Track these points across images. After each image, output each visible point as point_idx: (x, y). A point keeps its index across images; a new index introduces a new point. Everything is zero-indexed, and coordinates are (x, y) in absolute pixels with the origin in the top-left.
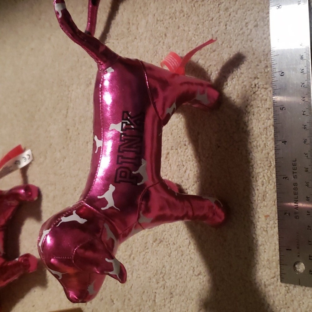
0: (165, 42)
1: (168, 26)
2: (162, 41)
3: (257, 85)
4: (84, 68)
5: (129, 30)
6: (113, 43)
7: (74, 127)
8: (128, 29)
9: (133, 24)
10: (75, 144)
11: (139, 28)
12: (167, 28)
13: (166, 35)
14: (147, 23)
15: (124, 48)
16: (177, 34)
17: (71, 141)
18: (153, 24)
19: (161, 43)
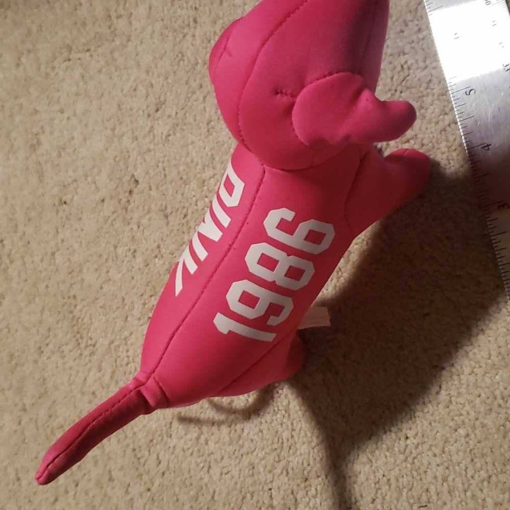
0: (197, 34)
1: (197, 6)
2: (190, 33)
3: (405, 66)
4: (18, 119)
5: (112, 29)
6: (80, 59)
7: (15, 232)
8: (110, 28)
9: (119, 17)
10: (24, 263)
11: (133, 22)
12: (196, 8)
13: (195, 21)
14: (150, 8)
15: (106, 62)
16: (221, 15)
17: (12, 262)
18: (163, 8)
19: (189, 37)
